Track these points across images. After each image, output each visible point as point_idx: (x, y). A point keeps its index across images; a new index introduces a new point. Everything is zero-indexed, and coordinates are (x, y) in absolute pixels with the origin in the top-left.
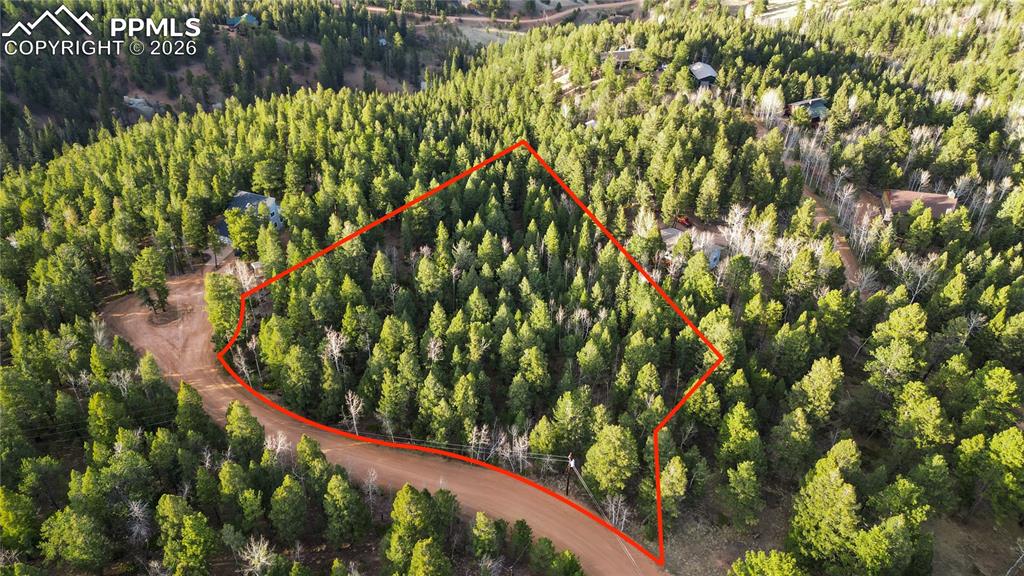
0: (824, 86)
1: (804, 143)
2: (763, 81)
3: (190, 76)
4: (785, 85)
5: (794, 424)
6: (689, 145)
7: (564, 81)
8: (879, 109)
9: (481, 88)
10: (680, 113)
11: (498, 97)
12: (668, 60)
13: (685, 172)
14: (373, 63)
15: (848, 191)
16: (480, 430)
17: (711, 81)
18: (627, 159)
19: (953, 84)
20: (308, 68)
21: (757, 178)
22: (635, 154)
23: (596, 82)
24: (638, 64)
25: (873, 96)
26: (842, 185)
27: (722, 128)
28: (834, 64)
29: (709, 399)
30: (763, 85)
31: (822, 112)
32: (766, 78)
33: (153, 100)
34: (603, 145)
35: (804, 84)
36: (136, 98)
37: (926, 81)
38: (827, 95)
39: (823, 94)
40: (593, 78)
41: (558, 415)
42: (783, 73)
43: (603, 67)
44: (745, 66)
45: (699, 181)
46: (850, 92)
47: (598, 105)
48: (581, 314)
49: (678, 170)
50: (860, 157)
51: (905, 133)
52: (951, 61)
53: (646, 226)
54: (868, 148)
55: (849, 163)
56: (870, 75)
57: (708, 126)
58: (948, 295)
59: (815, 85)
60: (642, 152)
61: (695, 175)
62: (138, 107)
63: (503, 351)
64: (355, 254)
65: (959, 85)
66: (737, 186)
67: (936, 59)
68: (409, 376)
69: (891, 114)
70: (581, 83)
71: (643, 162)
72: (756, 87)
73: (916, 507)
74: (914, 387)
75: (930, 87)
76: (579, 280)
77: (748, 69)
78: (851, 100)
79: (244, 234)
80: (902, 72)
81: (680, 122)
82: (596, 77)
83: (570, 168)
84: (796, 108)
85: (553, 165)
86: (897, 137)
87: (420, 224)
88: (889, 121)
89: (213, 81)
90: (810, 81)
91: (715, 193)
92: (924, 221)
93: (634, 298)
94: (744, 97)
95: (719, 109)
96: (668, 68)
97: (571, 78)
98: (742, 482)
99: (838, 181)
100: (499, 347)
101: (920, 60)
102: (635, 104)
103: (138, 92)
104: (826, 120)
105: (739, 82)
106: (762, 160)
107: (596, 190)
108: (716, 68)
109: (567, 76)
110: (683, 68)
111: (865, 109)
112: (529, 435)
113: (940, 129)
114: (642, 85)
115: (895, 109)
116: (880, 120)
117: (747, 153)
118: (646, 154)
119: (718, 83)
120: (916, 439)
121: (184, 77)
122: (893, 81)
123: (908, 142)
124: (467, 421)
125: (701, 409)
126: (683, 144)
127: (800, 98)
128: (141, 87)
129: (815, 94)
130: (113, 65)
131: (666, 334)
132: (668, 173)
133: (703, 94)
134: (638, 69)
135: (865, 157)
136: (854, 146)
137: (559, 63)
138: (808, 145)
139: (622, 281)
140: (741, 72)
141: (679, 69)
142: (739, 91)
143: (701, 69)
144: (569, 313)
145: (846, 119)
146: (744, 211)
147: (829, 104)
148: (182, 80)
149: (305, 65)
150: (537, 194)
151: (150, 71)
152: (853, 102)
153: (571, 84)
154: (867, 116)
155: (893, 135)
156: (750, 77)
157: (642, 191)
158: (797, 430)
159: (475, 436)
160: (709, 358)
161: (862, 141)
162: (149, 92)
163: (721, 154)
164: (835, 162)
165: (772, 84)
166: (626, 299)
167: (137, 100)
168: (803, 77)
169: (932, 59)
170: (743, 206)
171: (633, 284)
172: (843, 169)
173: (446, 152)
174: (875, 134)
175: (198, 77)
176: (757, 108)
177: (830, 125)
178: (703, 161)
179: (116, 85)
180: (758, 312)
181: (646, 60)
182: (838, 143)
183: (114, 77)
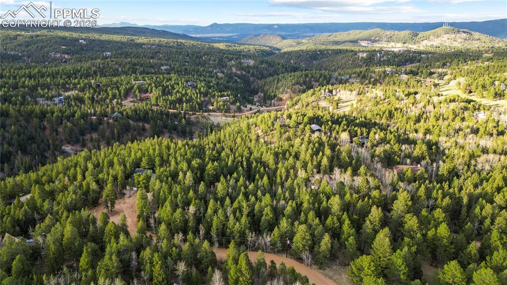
0: (365, 131)
1: (360, 150)
2: (340, 130)
3: (92, 138)
4: (349, 131)
5: (367, 226)
6: (315, 149)
7: (260, 132)
8: (388, 138)
9: (225, 136)
10: (309, 139)
11: (232, 139)
12: (300, 124)
13: (314, 157)
14: (172, 131)
15: (379, 166)
16: (252, 233)
17: (319, 130)
18: (290, 155)
19: (416, 131)
20: (144, 134)
21: (343, 161)
22: (293, 154)
23: (273, 132)
24: (289, 125)
25: (384, 135)
26: (377, 163)
27: (326, 145)
28: (368, 125)
29: (335, 222)
30: (340, 131)
31: (365, 141)
32: (341, 129)
33: (74, 148)
34: (280, 151)
35: (357, 131)
36: (67, 147)
37: (405, 130)
38: (367, 135)
39: (365, 135)
40: (271, 131)
41: (281, 226)
42: (348, 127)
43: (275, 126)
44: (332, 125)
45: (320, 161)
46: (375, 133)
47: (275, 139)
48: (282, 202)
49: (312, 157)
50: (382, 154)
51: (399, 146)
52: (415, 124)
53: (302, 174)
54: (385, 151)
55: (378, 156)
56: (383, 128)
57: (321, 144)
58: (420, 194)
59: (361, 131)
60: (296, 153)
61: (319, 159)
62: (68, 151)
63: (255, 211)
64: (191, 184)
65: (419, 132)
66: (335, 162)
67: (409, 123)
68: (222, 218)
69: (392, 140)
70: (266, 132)
71: (297, 157)
72: (338, 132)
73: (412, 246)
74: (408, 216)
75: (407, 132)
76: (280, 190)
77: (334, 126)
78: (376, 135)
79: (144, 181)
80: (396, 128)
81: (309, 142)
82: (272, 130)
83: (269, 159)
84: (354, 139)
85: (261, 158)
86: (396, 147)
87: (212, 177)
88: (392, 143)
89: (101, 140)
90: (359, 130)
91: (327, 164)
92: (409, 174)
93: (302, 196)
94: (333, 135)
95: (324, 138)
96: (301, 126)
97: (262, 131)
98: (351, 244)
99: (375, 162)
100: (254, 210)
101: (402, 124)
102: (290, 138)
103: (68, 145)
104: (367, 143)
105: (331, 130)
106: (344, 154)
107: (280, 165)
108: (321, 126)
109: (261, 130)
110: (308, 125)
111: (382, 139)
112: (270, 236)
113: (413, 146)
114: (292, 131)
115: (393, 138)
116: (389, 142)
117: (338, 152)
118: (298, 153)
119: (322, 131)
120: (412, 233)
121: (89, 138)
122: (392, 131)
123: (400, 150)
124: (247, 231)
125: (333, 227)
126: (312, 149)
127: (356, 136)
128: (69, 143)
129: (362, 134)
130: (57, 135)
131: (316, 205)
132: (308, 158)
133: (317, 134)
134: (289, 127)
135: (384, 154)
136: (379, 150)
137: (256, 126)
138: (362, 151)
139: (297, 191)
140: (331, 127)
141: (306, 126)
142: (331, 134)
143: (315, 127)
144: (278, 201)
145: (375, 142)
146: (340, 170)
147: (368, 138)
148: (87, 140)
149: (142, 132)
150: (256, 167)
151: (74, 136)
152: (377, 137)
153: (262, 133)
154: (383, 141)
155: (394, 147)
156: (335, 129)
157: (299, 164)
158: (368, 229)
159: (251, 237)
160: (333, 211)
161: (382, 149)
162: (73, 145)
163: (328, 152)
164: (373, 156)
165: (344, 130)
166: (299, 197)
167: (68, 148)
168: (356, 129)
169: (407, 123)
170: (339, 168)
171: (301, 191)
172: (376, 158)
173: (216, 155)
174: (387, 147)
175: (95, 138)
176: (339, 139)
177: (369, 144)
178: (321, 153)
179: (57, 142)
180: (349, 199)
181: (292, 123)
182: (373, 150)
183: (57, 139)
